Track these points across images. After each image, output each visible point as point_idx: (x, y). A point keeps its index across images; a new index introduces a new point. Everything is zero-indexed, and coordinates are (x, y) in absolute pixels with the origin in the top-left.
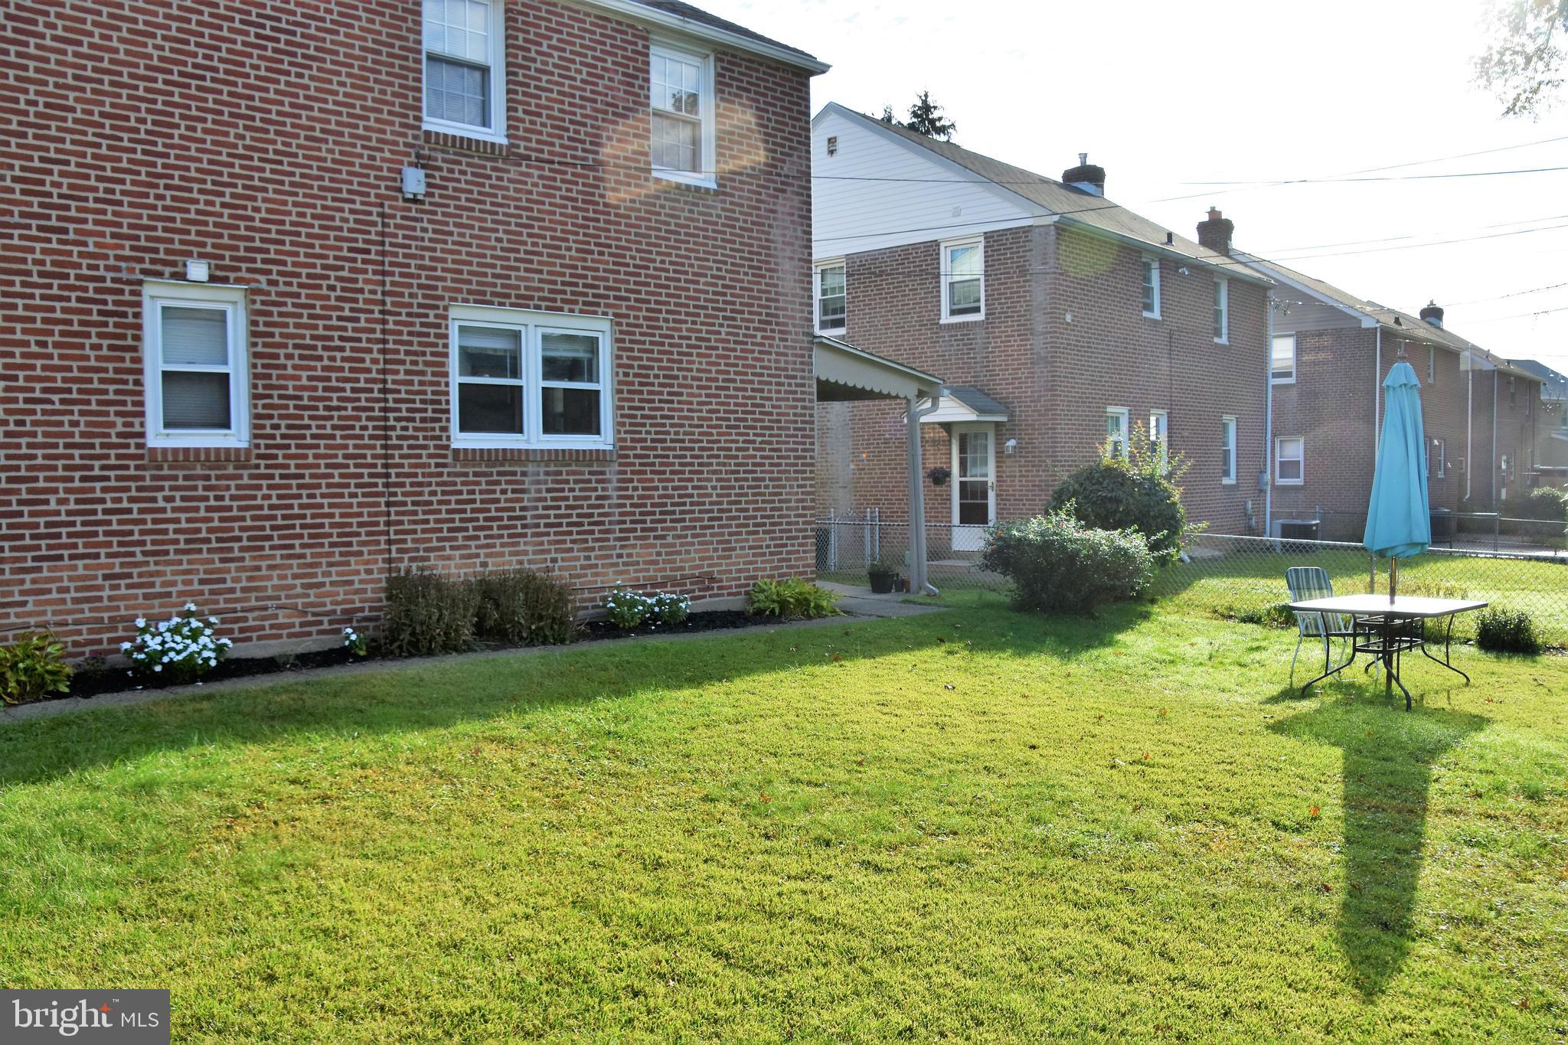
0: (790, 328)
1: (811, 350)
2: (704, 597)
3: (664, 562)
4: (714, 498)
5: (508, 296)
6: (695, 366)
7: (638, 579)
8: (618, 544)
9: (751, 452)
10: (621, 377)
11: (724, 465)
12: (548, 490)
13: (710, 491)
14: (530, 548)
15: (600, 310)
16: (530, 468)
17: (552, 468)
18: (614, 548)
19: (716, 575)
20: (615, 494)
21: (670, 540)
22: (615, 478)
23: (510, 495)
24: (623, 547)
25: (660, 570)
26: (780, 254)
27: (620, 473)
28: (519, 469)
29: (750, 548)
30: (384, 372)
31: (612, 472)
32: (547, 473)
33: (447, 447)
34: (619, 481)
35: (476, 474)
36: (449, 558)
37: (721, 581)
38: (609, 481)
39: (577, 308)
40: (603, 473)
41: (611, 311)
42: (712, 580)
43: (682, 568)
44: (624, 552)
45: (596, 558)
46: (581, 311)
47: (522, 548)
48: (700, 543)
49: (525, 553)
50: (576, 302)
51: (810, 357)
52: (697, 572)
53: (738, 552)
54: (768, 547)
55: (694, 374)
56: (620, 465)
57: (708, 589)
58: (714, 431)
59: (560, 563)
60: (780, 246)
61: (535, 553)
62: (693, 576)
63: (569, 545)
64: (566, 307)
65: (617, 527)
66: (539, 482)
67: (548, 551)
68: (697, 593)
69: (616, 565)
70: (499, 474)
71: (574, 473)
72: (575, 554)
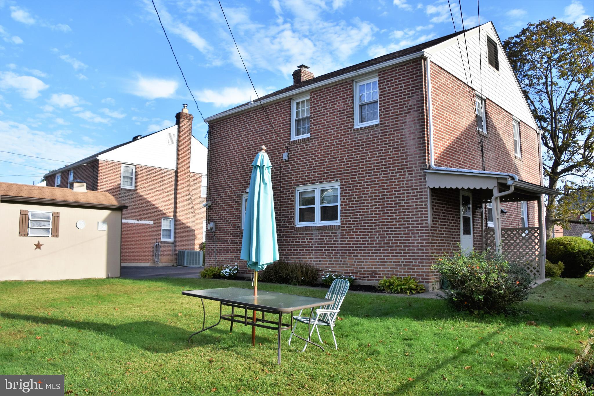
0: (414, 168)
1: (426, 175)
2: (373, 280)
3: (357, 265)
4: (377, 242)
5: (309, 181)
6: (369, 192)
7: (347, 270)
8: (341, 257)
9: (394, 223)
10: (342, 200)
11: (382, 228)
12: (319, 239)
13: (376, 239)
14: (314, 257)
15: (335, 179)
16: (314, 232)
17: (320, 232)
18: (339, 258)
19: (378, 272)
20: (340, 240)
21: (359, 257)
22: (340, 234)
23: (308, 240)
24: (342, 258)
25: (355, 268)
26: (408, 139)
27: (341, 233)
28: (311, 232)
29: (394, 262)
30: (280, 208)
31: (339, 232)
32: (319, 233)
33: (293, 227)
34: (341, 235)
35: (300, 234)
36: (293, 258)
37: (380, 274)
38: (338, 236)
39: (328, 180)
40: (336, 233)
41: (338, 179)
42: (376, 273)
43: (364, 268)
44: (343, 260)
45: (333, 261)
46: (330, 181)
47: (311, 256)
48: (371, 259)
49: (312, 258)
50: (328, 178)
51: (425, 179)
52: (370, 270)
53: (388, 263)
54: (403, 262)
55: (369, 195)
56: (342, 230)
57: (374, 277)
58: (377, 216)
59: (322, 262)
60: (407, 136)
61: (315, 258)
62: (368, 271)
63: (325, 257)
64: (325, 180)
65: (340, 251)
66: (316, 236)
67: (319, 258)
68: (370, 278)
69: (340, 264)
70: (306, 234)
71: (327, 233)
72: (327, 259)
